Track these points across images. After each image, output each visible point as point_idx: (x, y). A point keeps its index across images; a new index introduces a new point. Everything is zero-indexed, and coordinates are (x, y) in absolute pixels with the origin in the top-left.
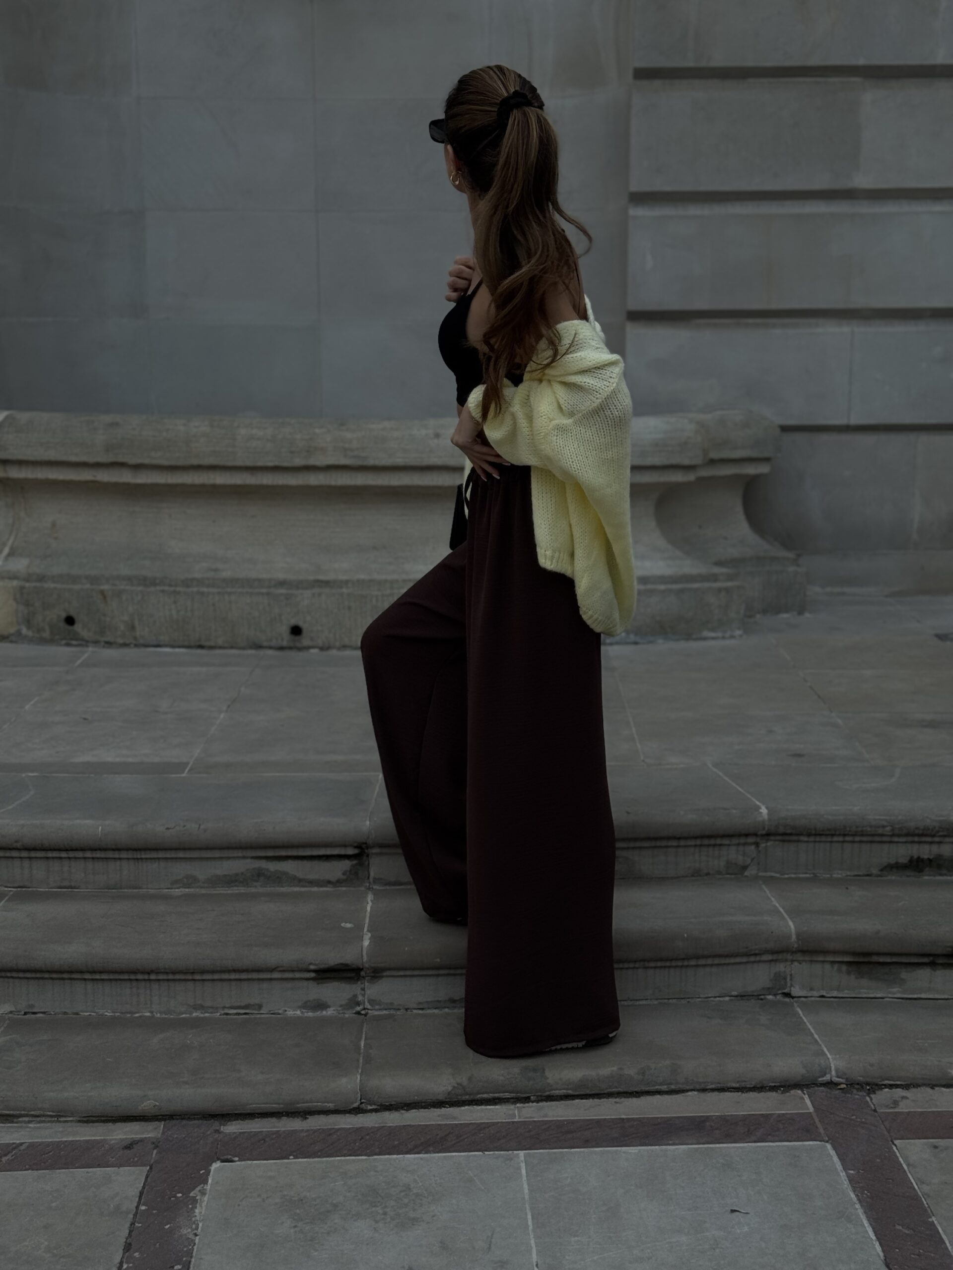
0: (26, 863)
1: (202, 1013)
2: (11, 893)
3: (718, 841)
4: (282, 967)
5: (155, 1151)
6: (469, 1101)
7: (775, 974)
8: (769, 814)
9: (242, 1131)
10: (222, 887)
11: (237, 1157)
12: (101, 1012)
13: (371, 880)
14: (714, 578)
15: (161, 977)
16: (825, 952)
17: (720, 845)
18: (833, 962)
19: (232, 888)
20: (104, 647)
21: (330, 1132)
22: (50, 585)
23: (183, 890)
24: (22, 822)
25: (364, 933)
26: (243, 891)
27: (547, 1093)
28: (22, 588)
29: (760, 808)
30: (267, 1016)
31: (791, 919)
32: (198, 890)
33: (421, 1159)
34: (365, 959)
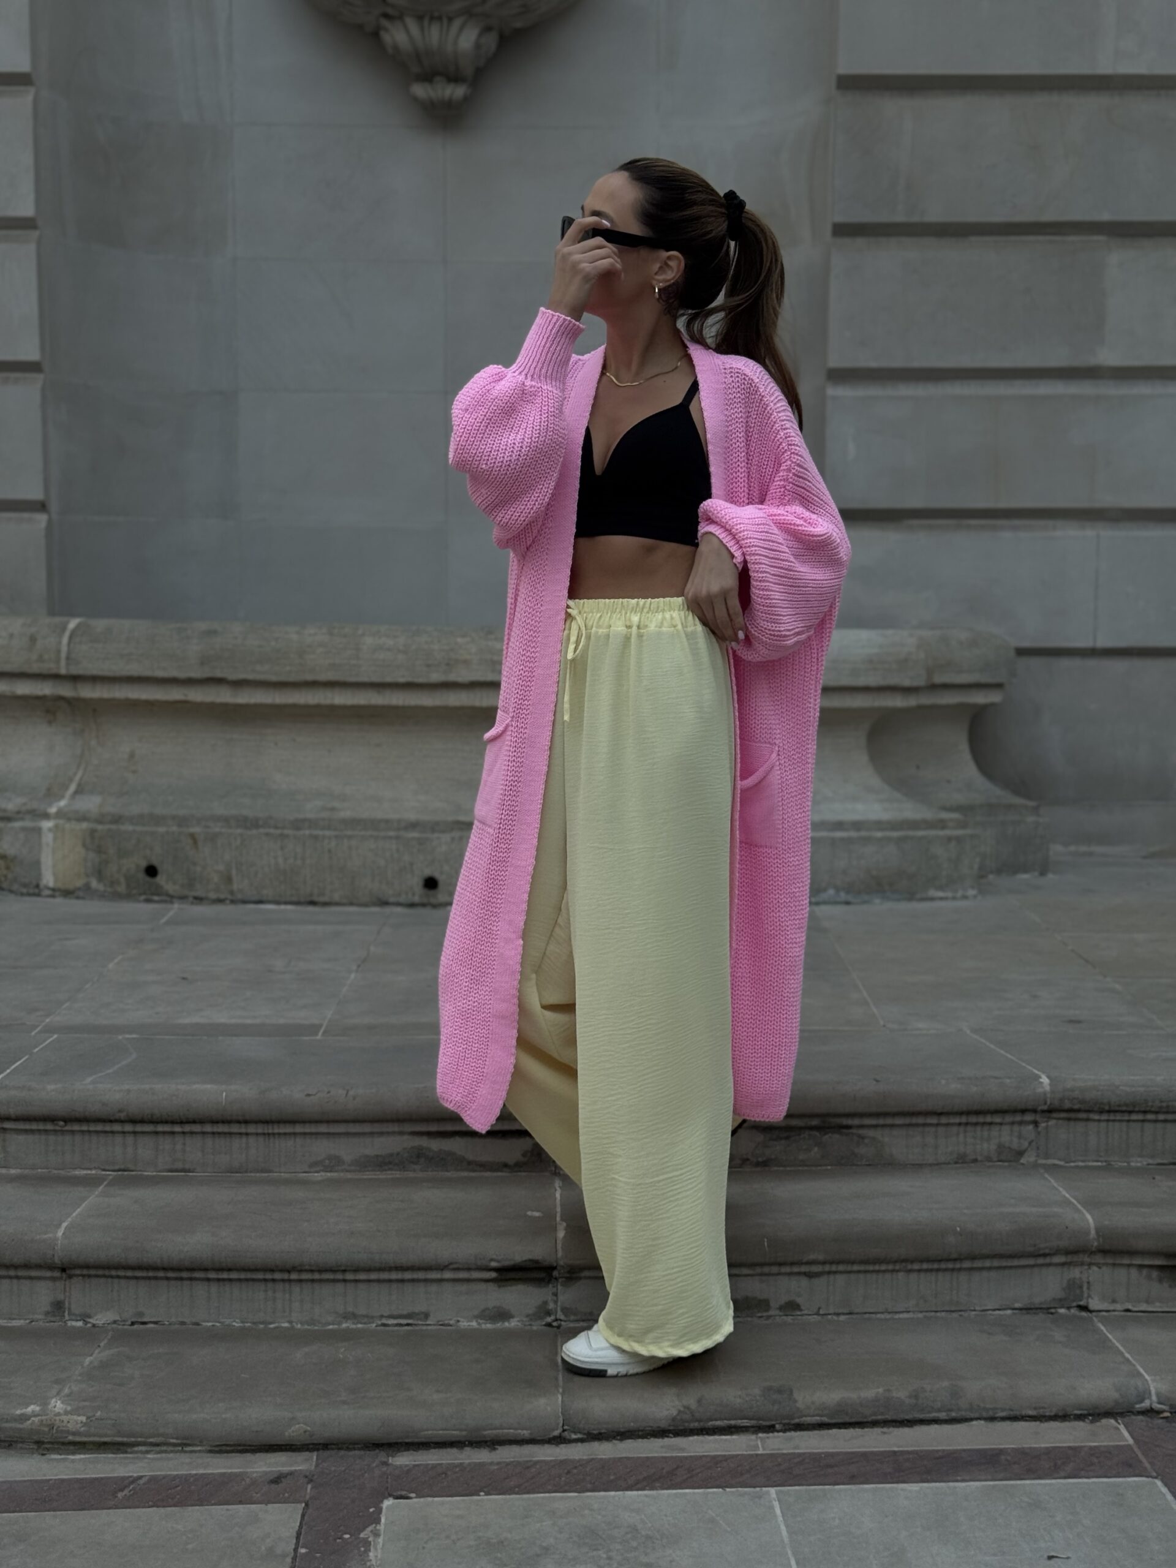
0: (130, 1139)
1: (354, 1323)
2: (111, 1177)
3: (989, 1119)
4: (456, 1263)
5: (309, 1486)
6: (697, 1430)
7: (1069, 1281)
8: (1050, 1085)
9: (416, 1463)
10: (372, 1171)
11: (413, 1492)
12: (227, 1321)
14: (942, 824)
15: (304, 1276)
16: (1131, 1253)
17: (991, 1124)
18: (1141, 1267)
19: (384, 1172)
20: (192, 903)
21: (527, 1466)
22: (129, 827)
23: (323, 1174)
24: (127, 1087)
25: (557, 1222)
26: (398, 1176)
27: (797, 1421)
28: (93, 832)
29: (1040, 1077)
30: (435, 1327)
31: (1087, 1211)
32: (342, 1174)
33: (646, 1496)
34: (560, 1254)
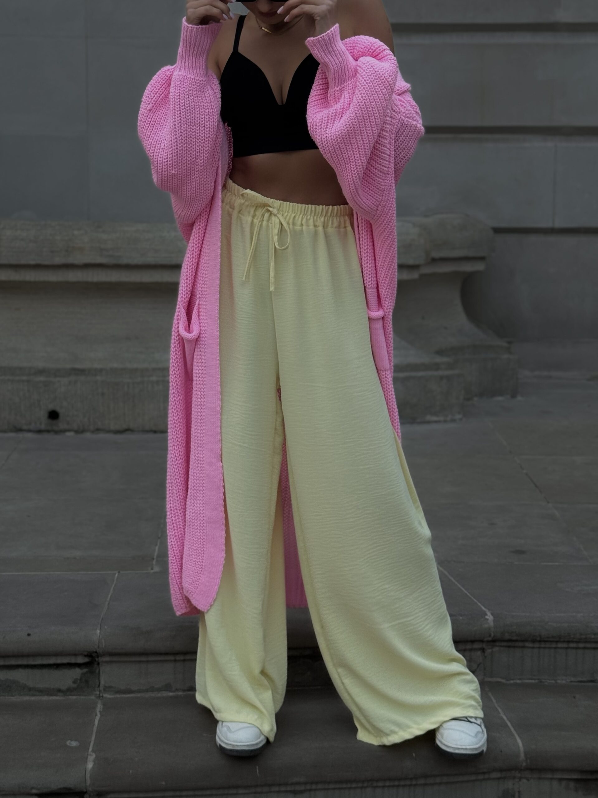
7: (503, 790)
8: (494, 621)
13: (101, 688)
14: (436, 367)
16: (553, 770)
18: (560, 780)
25: (89, 753)
29: (486, 615)
31: (519, 735)
34: (88, 782)
